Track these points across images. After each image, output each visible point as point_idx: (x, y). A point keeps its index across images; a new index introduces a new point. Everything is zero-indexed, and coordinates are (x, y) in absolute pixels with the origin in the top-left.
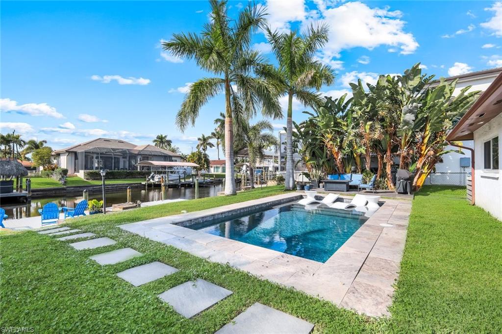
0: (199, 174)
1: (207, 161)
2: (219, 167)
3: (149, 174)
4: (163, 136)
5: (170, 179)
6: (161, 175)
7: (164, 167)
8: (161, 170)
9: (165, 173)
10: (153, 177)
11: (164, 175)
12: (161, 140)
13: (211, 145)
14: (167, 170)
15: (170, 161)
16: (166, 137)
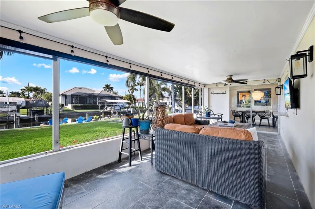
0: (130, 107)
1: (135, 99)
2: (141, 103)
3: (104, 106)
4: (109, 85)
5: (115, 109)
6: (111, 107)
7: (112, 103)
8: (111, 105)
9: (113, 106)
10: (107, 108)
11: (112, 107)
12: (108, 87)
13: (136, 90)
14: (114, 104)
15: (114, 99)
16: (110, 85)
